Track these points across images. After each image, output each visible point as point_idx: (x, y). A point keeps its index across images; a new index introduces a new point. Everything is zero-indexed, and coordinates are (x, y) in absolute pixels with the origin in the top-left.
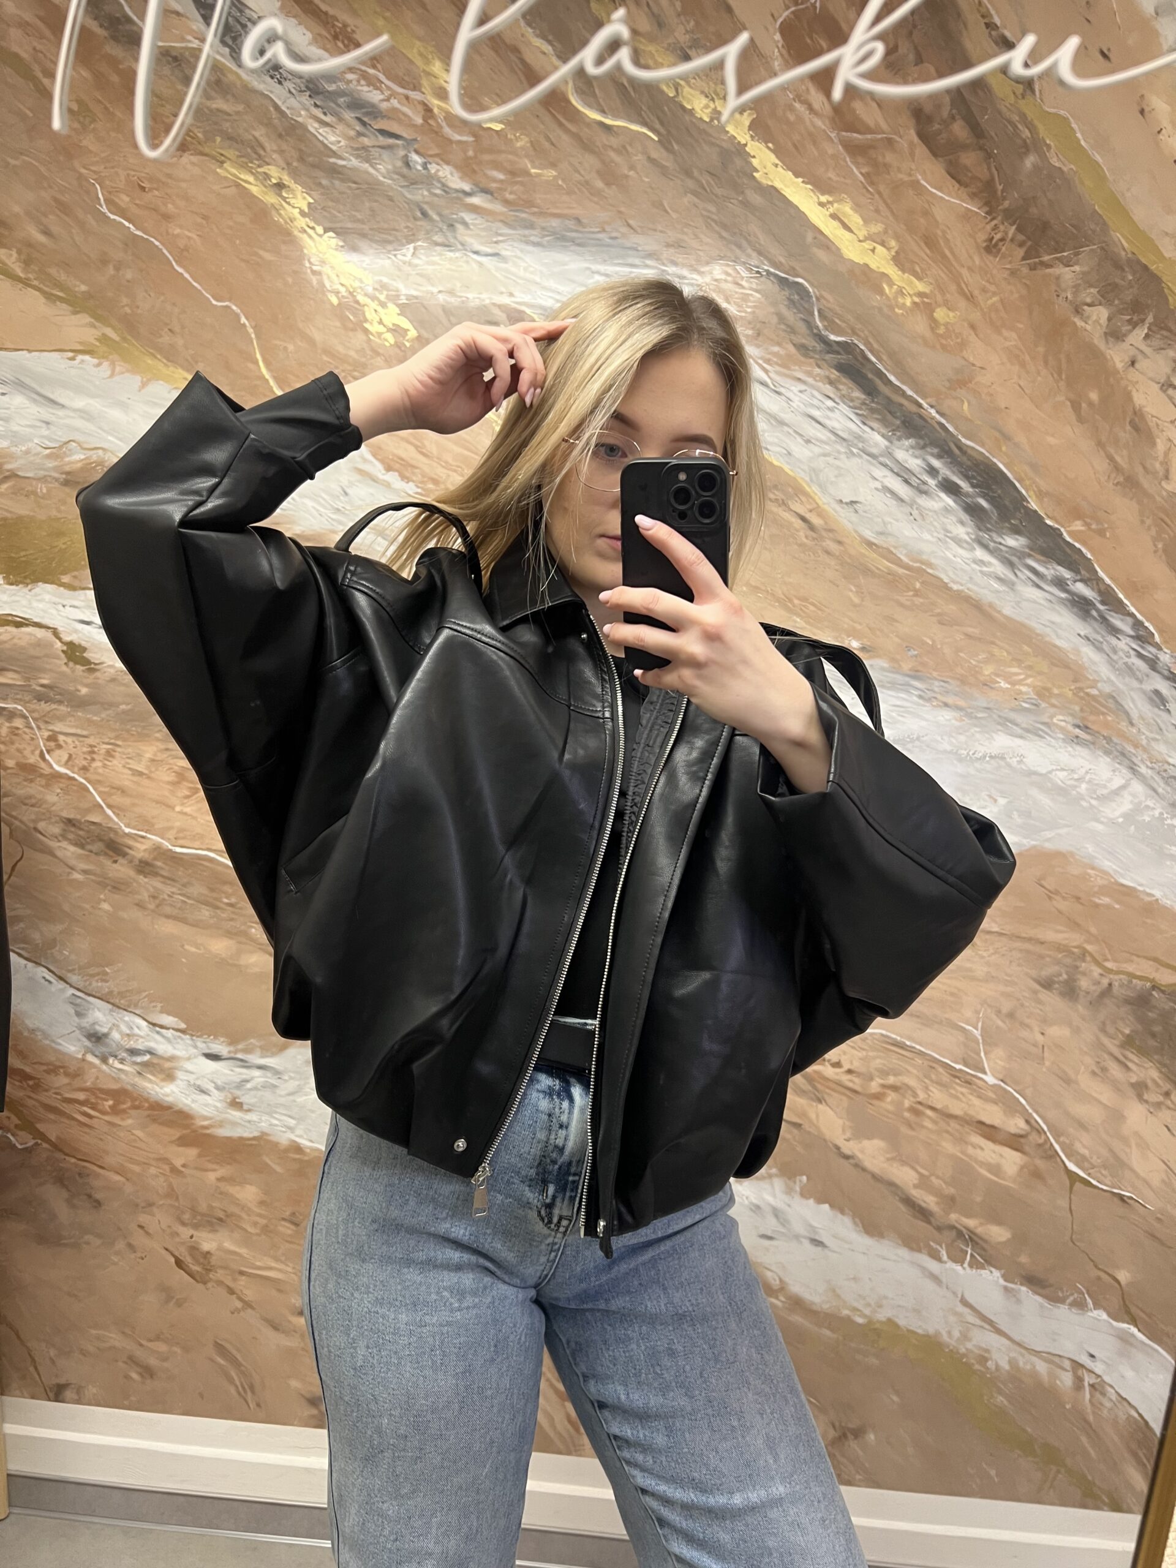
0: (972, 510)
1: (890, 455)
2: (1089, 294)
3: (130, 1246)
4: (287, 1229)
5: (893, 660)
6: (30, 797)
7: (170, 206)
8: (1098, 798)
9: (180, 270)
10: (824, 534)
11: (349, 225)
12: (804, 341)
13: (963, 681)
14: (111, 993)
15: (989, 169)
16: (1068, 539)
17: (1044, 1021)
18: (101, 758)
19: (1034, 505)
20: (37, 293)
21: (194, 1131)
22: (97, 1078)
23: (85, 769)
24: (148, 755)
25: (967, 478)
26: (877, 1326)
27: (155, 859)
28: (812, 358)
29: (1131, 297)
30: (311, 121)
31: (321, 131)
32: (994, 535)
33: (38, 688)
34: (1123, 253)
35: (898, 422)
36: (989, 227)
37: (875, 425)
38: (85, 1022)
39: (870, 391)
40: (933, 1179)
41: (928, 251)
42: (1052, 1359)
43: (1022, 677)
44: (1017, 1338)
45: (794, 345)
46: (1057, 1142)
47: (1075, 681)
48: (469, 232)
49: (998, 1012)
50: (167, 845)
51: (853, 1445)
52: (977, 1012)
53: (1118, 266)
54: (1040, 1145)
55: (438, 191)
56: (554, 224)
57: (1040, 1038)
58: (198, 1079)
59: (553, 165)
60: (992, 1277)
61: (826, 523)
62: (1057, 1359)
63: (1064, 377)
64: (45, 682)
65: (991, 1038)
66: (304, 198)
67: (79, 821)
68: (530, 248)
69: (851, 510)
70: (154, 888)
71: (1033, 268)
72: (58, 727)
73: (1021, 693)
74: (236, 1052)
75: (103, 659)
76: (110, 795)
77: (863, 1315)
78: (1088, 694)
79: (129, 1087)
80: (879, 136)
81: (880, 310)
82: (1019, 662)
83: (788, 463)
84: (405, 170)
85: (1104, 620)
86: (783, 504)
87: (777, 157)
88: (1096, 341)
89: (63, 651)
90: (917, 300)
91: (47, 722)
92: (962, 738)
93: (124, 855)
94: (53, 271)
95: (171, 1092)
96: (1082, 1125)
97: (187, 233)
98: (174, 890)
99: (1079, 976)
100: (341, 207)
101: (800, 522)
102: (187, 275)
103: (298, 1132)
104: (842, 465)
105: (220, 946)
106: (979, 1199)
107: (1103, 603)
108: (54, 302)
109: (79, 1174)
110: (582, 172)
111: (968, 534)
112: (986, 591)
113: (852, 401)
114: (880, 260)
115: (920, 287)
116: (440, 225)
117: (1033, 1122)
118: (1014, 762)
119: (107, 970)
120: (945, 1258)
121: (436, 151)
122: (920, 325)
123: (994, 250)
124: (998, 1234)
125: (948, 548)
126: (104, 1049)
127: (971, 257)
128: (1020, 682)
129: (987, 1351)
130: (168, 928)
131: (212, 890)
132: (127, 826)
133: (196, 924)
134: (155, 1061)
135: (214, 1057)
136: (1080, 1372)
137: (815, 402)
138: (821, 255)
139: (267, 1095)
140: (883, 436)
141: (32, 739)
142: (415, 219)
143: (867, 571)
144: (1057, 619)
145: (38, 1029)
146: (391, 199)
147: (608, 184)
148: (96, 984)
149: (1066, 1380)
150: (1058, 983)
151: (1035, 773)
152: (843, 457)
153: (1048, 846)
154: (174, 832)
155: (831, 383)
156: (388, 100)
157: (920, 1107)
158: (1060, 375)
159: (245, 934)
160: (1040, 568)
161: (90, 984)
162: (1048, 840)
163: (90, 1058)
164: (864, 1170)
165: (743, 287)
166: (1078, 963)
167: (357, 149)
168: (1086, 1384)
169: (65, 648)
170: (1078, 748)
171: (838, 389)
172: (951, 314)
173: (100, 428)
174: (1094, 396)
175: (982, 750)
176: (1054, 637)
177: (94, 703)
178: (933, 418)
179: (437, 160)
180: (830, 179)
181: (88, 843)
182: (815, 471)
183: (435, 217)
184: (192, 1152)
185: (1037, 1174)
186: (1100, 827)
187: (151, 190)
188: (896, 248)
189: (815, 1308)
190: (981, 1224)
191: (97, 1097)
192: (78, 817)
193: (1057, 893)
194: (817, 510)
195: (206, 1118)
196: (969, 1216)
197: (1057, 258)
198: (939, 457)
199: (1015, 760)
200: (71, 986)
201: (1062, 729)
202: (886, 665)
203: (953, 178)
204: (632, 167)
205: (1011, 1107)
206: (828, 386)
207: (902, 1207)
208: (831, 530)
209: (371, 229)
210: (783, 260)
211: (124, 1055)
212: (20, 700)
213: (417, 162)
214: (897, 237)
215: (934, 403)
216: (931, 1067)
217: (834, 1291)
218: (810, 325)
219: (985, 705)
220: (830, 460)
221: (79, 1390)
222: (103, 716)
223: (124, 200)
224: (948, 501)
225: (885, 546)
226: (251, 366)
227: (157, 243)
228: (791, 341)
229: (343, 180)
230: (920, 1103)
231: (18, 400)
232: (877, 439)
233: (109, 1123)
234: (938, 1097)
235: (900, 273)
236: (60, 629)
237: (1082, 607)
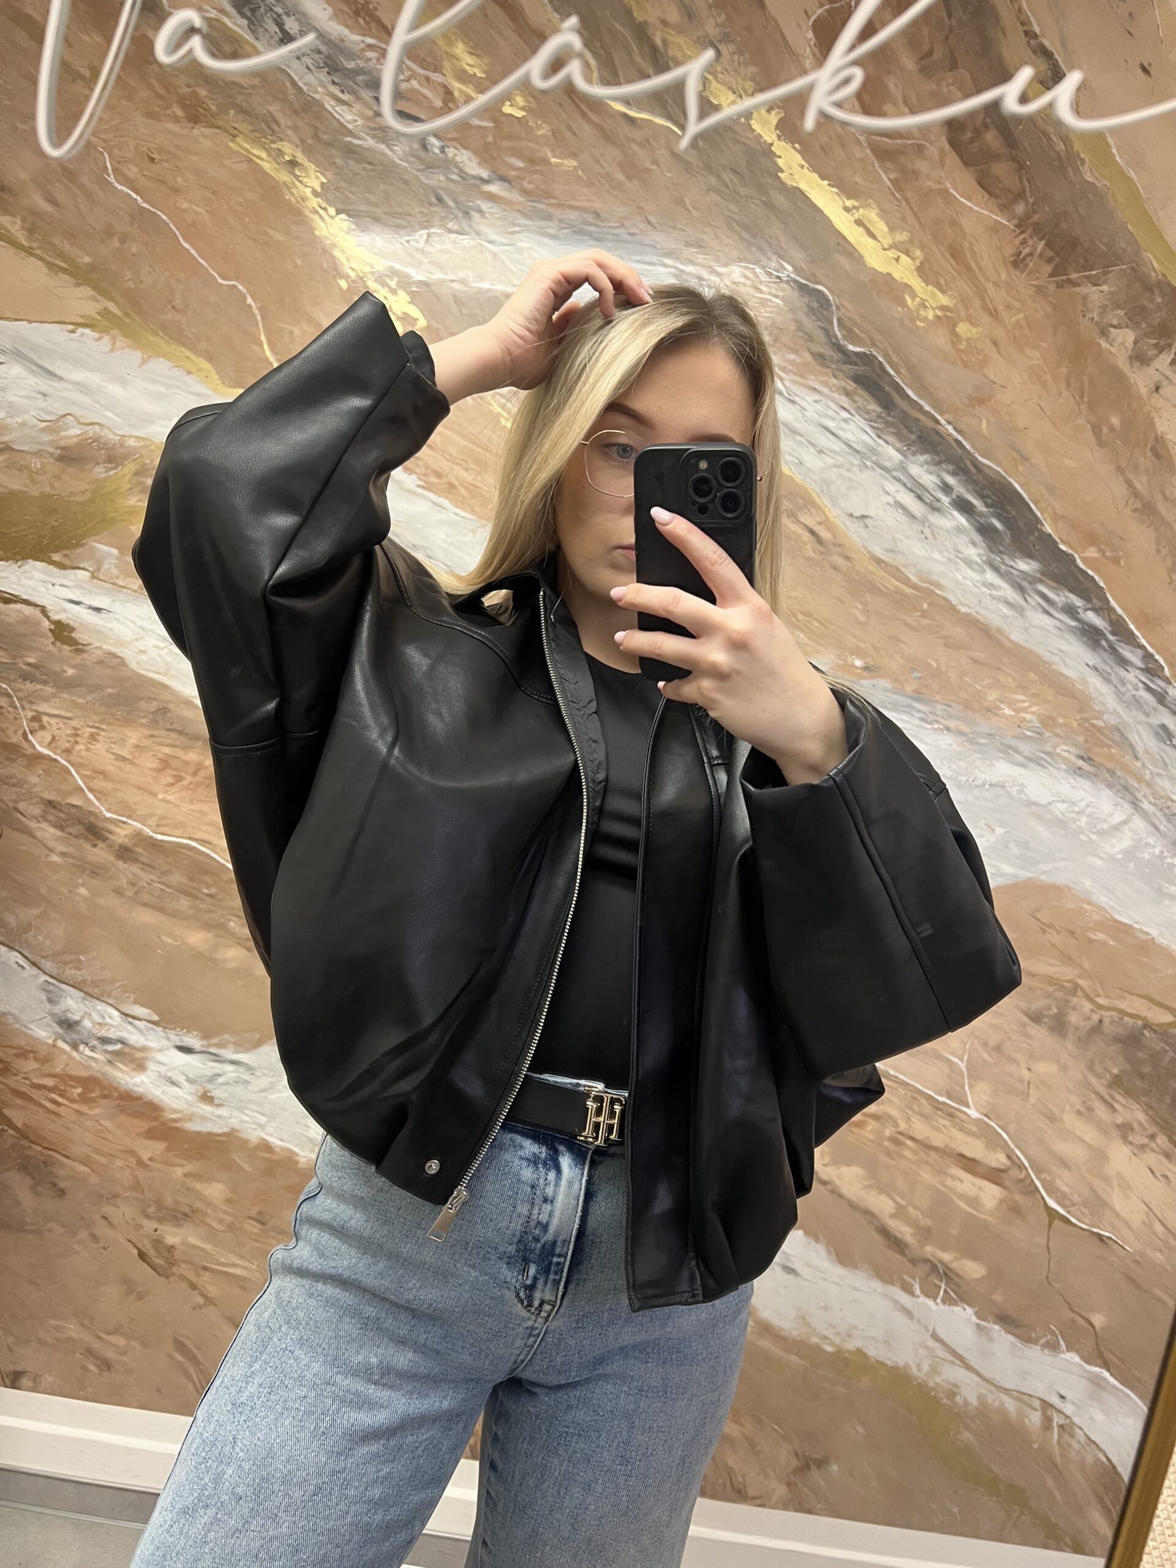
0: (985, 531)
1: (903, 468)
2: (1116, 316)
3: (95, 1238)
4: (253, 1227)
5: (897, 681)
6: (12, 777)
7: (179, 179)
8: (1098, 833)
9: (187, 246)
10: (832, 548)
11: (362, 208)
12: (821, 350)
13: (966, 705)
14: (84, 981)
15: (1021, 181)
16: (1081, 566)
17: (1032, 1056)
18: (85, 741)
19: (1048, 528)
20: (40, 263)
21: (163, 1124)
22: (67, 1065)
23: (68, 751)
24: (133, 741)
25: (981, 496)
26: (847, 1355)
27: (135, 845)
28: (829, 367)
29: (1158, 321)
30: (327, 98)
31: (337, 109)
32: (1006, 558)
33: (24, 667)
34: (1153, 274)
35: (914, 437)
36: (1017, 241)
37: (890, 439)
38: (57, 1009)
39: (887, 404)
40: (910, 1209)
41: (953, 263)
42: (1020, 1396)
43: (1027, 704)
44: (986, 1375)
45: (811, 353)
46: (1038, 1178)
47: (1081, 711)
48: (484, 220)
49: (985, 1045)
50: (148, 832)
51: (816, 1475)
52: (965, 1044)
53: (1148, 288)
54: (1021, 1181)
55: (455, 177)
56: (572, 217)
57: (1026, 1074)
58: (169, 1070)
59: (574, 155)
60: (965, 1314)
61: (835, 537)
62: (1026, 1398)
63: (1086, 399)
64: (31, 660)
65: (976, 1073)
66: (317, 178)
67: (60, 804)
68: (546, 241)
69: (862, 524)
70: (133, 874)
71: (1060, 286)
72: (43, 707)
73: (1025, 720)
74: (209, 1046)
75: (91, 640)
76: (93, 778)
77: (832, 1344)
78: (1093, 725)
79: (99, 1075)
80: (910, 142)
81: (901, 321)
82: (1024, 689)
83: (799, 473)
84: (422, 153)
85: (1113, 651)
86: (792, 515)
87: (804, 159)
88: (1120, 364)
89: (51, 630)
90: (939, 313)
91: (31, 702)
92: (963, 764)
93: (104, 839)
94: (57, 241)
95: (142, 1083)
96: (1064, 1163)
97: (196, 208)
98: (154, 877)
99: (1070, 1011)
100: (355, 189)
101: (808, 534)
102: (193, 252)
103: (269, 1130)
104: (854, 478)
105: (197, 939)
106: (955, 1232)
107: (1113, 633)
108: (56, 273)
109: (45, 1163)
110: (603, 164)
111: (979, 555)
112: (994, 616)
113: (868, 413)
114: (904, 270)
115: (945, 300)
116: (456, 212)
117: (1015, 1158)
118: (1014, 791)
119: (82, 958)
120: (918, 1292)
121: (455, 135)
122: (940, 339)
123: (1022, 266)
124: (973, 1270)
125: (958, 570)
126: (75, 1036)
127: (996, 270)
128: (1025, 710)
129: (956, 1386)
130: (146, 917)
131: (192, 879)
132: (109, 810)
133: (174, 915)
134: (127, 1050)
135: (186, 1050)
136: (1049, 1412)
137: (831, 413)
138: (844, 262)
139: (239, 1090)
140: (898, 450)
141: (16, 719)
142: (430, 204)
143: (874, 589)
144: (1065, 647)
145: (9, 1013)
146: (406, 183)
147: (629, 178)
148: (70, 972)
149: (1035, 1419)
150: (1047, 1016)
151: (1035, 804)
152: (856, 469)
153: (1043, 878)
154: (155, 819)
155: (847, 394)
156: (408, 80)
157: (900, 1137)
158: (1082, 397)
159: (223, 927)
160: (1052, 595)
161: (64, 972)
162: (1045, 873)
163: (61, 1044)
164: (841, 1196)
165: (762, 292)
166: (1069, 998)
167: (374, 129)
168: (1055, 1424)
169: (53, 627)
170: (1080, 780)
171: (854, 401)
172: (974, 330)
173: (98, 403)
174: (1115, 421)
175: (981, 777)
176: (1061, 664)
177: (80, 686)
178: (950, 435)
179: (456, 144)
180: (857, 183)
181: (68, 826)
182: (827, 483)
183: (451, 204)
184: (159, 1147)
185: (1016, 1209)
186: (1098, 862)
187: (161, 161)
188: (921, 258)
189: (783, 1334)
190: (956, 1259)
191: (66, 1084)
192: (59, 799)
193: (1051, 926)
194: (827, 523)
195: (175, 1111)
196: (944, 1249)
197: (1084, 277)
198: (954, 474)
199: (1015, 789)
200: (44, 972)
201: (1066, 761)
202: (889, 686)
203: (983, 188)
204: (655, 162)
205: (993, 1141)
206: (844, 398)
207: (878, 1238)
208: (840, 545)
209: (385, 213)
210: (804, 266)
211: (95, 1042)
212: (5, 678)
213: (433, 145)
214: (922, 248)
215: (951, 420)
216: (914, 1098)
217: (804, 1318)
218: (828, 333)
219: (988, 731)
220: (844, 472)
221: (36, 1378)
222: (89, 698)
223: (132, 171)
224: (961, 520)
225: (894, 563)
226: (254, 347)
227: (164, 217)
228: (809, 350)
229: (358, 161)
230: (901, 1133)
231: (16, 370)
232: (891, 453)
233: (77, 1111)
234: (920, 1129)
235: (923, 284)
236: (49, 607)
237: (1091, 636)
